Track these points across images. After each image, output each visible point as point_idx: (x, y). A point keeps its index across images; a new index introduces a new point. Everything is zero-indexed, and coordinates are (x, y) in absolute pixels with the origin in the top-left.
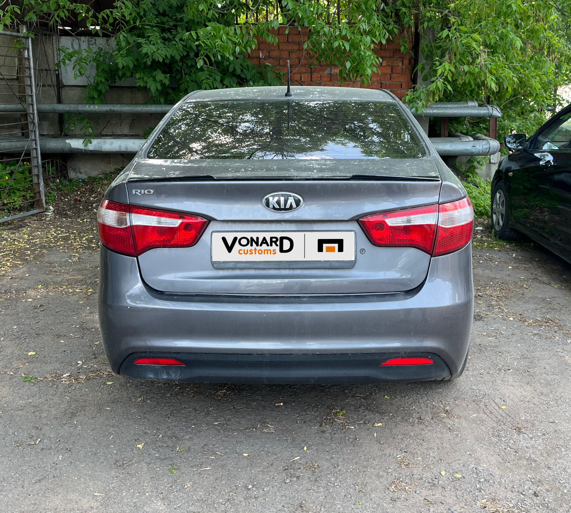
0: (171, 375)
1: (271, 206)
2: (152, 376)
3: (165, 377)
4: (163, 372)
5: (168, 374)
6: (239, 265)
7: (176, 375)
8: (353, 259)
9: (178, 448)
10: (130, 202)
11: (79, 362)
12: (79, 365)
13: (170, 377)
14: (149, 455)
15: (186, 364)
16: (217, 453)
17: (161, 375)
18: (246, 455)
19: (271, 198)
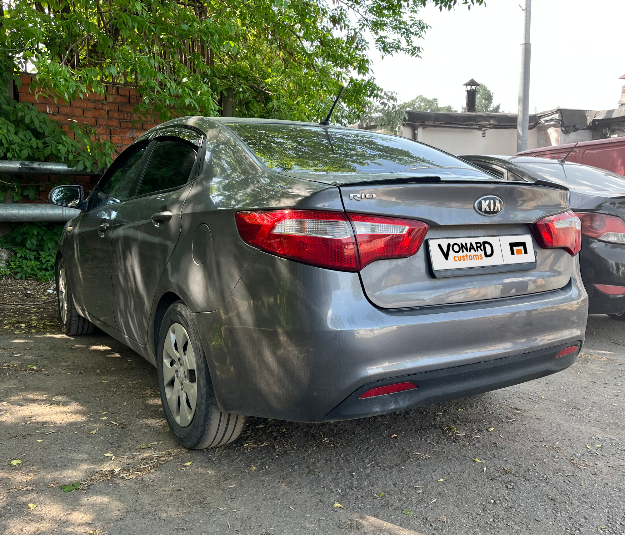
0: (399, 403)
1: (483, 210)
2: (378, 409)
3: (393, 407)
4: (391, 402)
5: (396, 402)
6: (456, 273)
7: (404, 402)
8: (534, 260)
9: (375, 495)
10: (346, 209)
11: (106, 455)
12: (113, 458)
13: (398, 406)
14: (360, 509)
15: (418, 387)
16: (416, 486)
17: (389, 405)
18: (442, 480)
19: (483, 202)
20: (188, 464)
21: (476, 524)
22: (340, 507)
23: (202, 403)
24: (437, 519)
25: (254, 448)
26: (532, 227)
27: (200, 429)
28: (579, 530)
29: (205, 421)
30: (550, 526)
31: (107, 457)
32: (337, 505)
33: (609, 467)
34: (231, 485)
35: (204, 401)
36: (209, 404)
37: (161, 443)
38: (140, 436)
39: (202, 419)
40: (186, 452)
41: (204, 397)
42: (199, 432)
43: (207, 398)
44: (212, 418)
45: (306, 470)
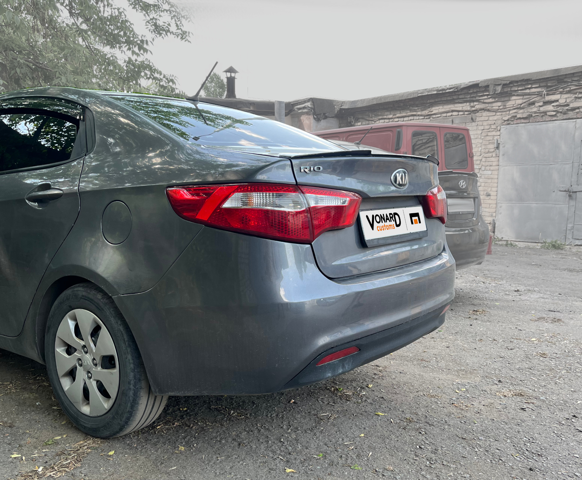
1: (398, 183)
6: (380, 242)
8: (426, 230)
9: (316, 456)
10: (298, 181)
11: (13, 456)
12: (24, 458)
14: (312, 470)
15: (360, 350)
16: (346, 443)
18: (362, 435)
19: (398, 174)
20: (111, 453)
21: (418, 468)
22: (293, 472)
23: (130, 389)
24: (385, 469)
25: (168, 429)
26: (421, 199)
27: (126, 415)
28: (501, 460)
29: (132, 407)
30: (477, 461)
31: (15, 458)
32: (288, 470)
33: (484, 405)
34: (171, 467)
35: (132, 387)
36: (138, 388)
37: (64, 436)
38: (36, 433)
39: (129, 405)
40: (101, 442)
41: (132, 382)
42: (124, 419)
43: (135, 382)
44: (140, 402)
45: (236, 444)
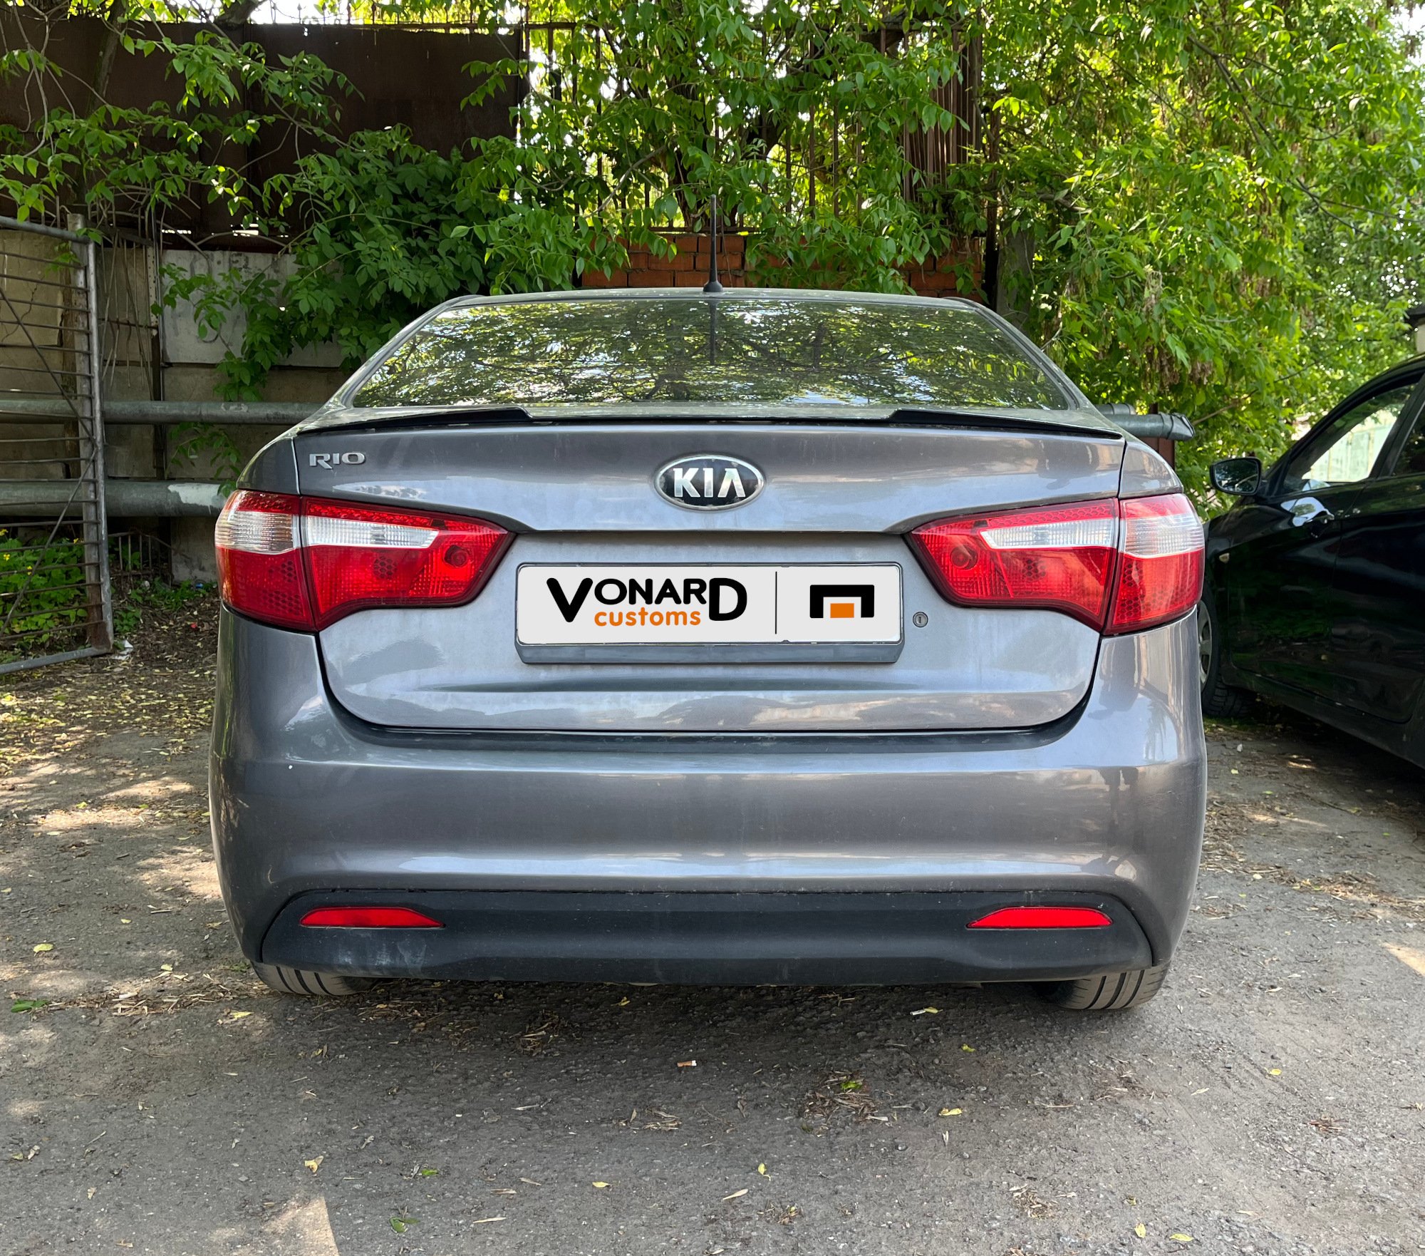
0: (401, 957)
1: (678, 493)
4: (380, 949)
5: (393, 952)
7: (414, 955)
13: (398, 963)
17: (374, 956)
